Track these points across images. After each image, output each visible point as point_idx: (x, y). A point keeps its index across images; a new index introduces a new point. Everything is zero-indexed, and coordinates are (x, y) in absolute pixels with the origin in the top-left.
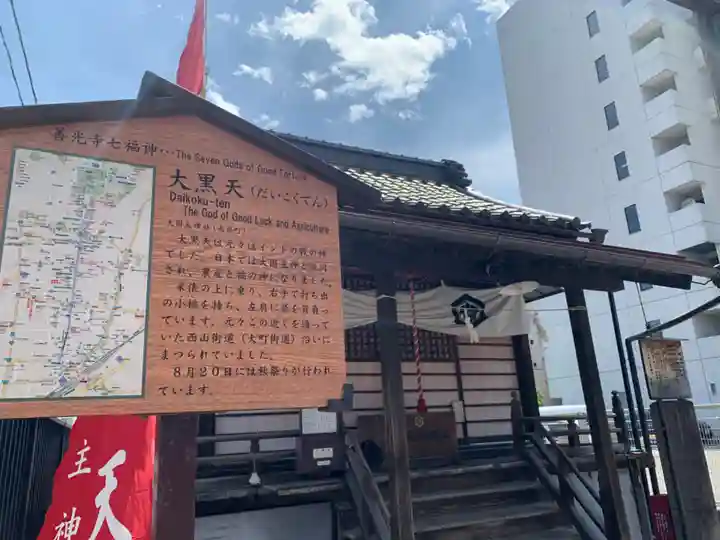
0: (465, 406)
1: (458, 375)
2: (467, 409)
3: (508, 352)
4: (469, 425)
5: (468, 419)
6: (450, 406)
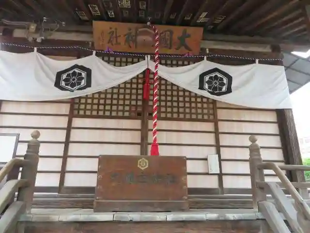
0: (220, 160)
1: (217, 133)
2: (223, 163)
3: (273, 117)
4: (224, 177)
5: (223, 172)
6: (206, 159)
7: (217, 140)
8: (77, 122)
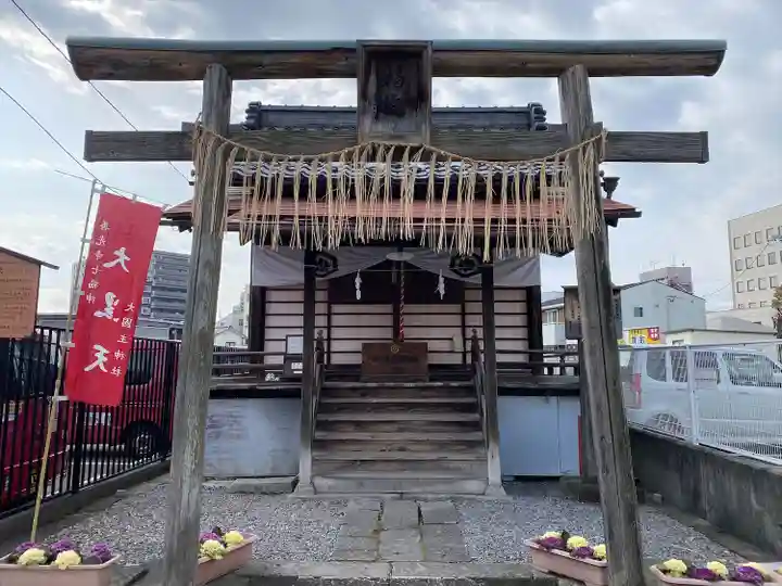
0: (464, 339)
1: (463, 314)
4: (468, 355)
5: (467, 350)
6: (451, 339)
7: (463, 321)
8: (336, 308)
